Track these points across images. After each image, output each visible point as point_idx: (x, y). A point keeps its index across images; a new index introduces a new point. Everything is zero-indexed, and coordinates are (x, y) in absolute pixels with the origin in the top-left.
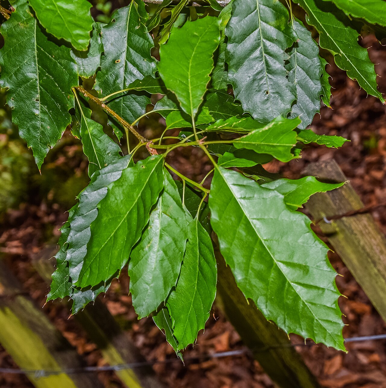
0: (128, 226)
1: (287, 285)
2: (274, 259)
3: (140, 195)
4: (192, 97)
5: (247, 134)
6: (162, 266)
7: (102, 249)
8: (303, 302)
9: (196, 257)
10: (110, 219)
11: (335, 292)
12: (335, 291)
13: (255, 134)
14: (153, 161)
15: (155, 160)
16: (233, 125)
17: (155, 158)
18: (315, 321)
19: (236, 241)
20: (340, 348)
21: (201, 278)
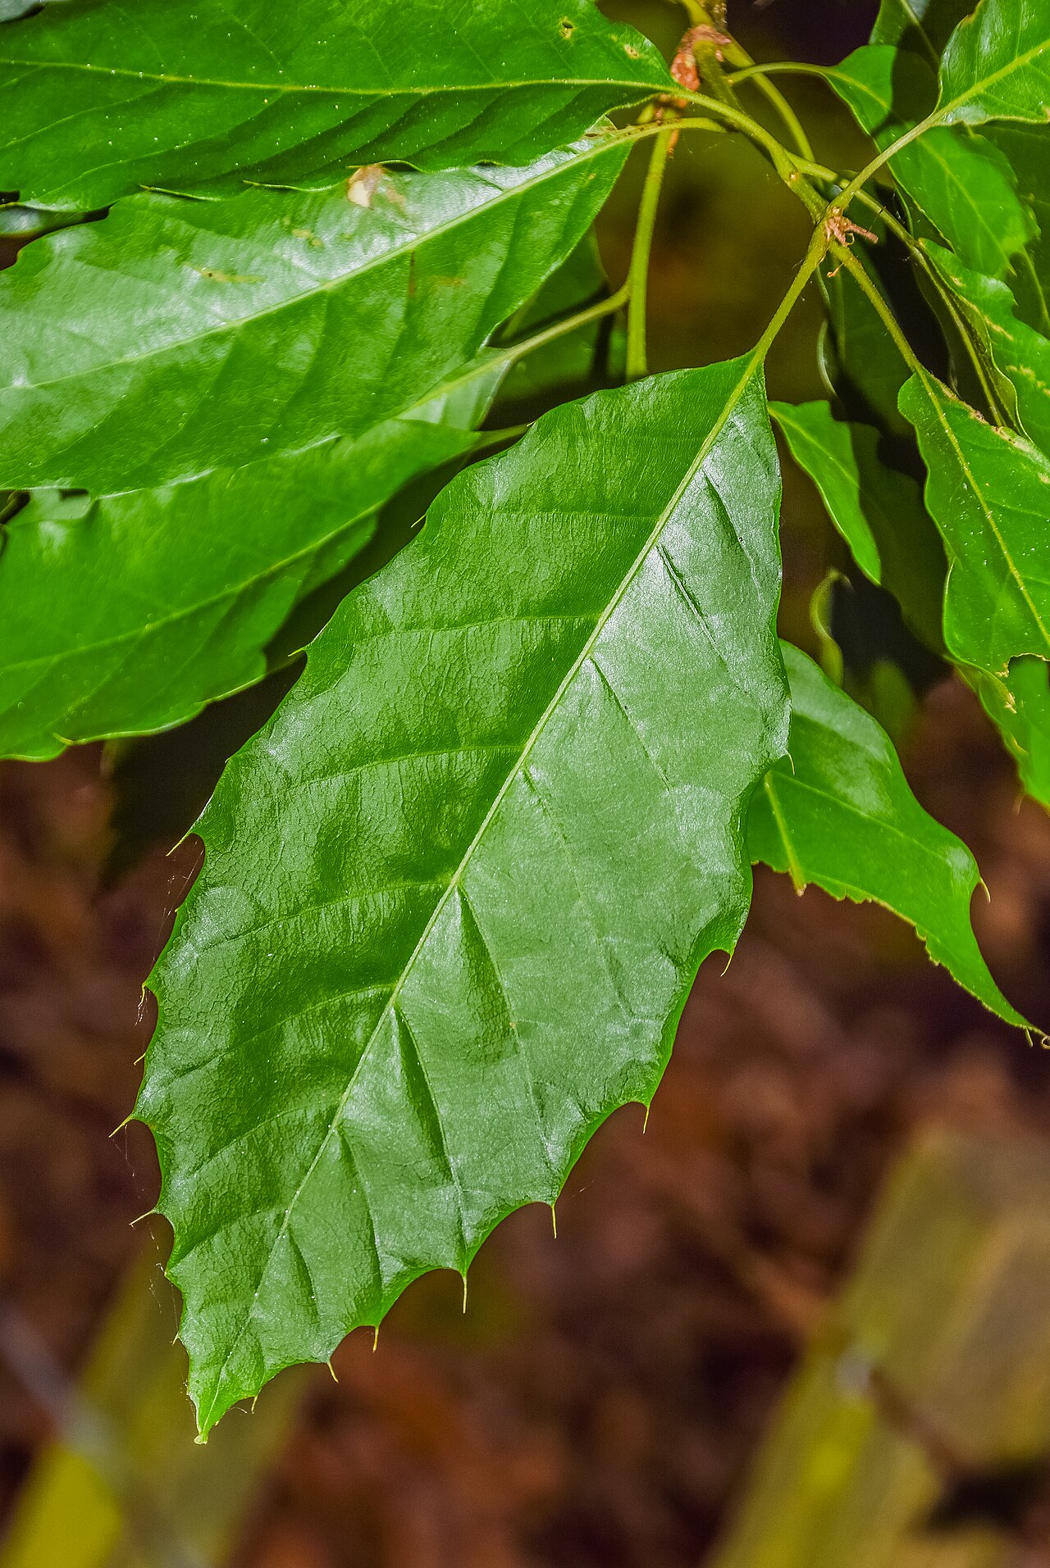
0: (247, 123)
1: (371, 992)
2: (460, 869)
3: (425, 91)
4: (1036, 62)
5: (992, 422)
6: (156, 394)
7: (71, 70)
8: (332, 1112)
9: (294, 544)
10: (236, 28)
11: (461, 1240)
12: (469, 1236)
13: (1019, 456)
14: (619, 57)
15: (630, 62)
16: (1015, 369)
17: (640, 60)
18: (271, 1216)
19: (441, 642)
20: (206, 1397)
21: (208, 625)
